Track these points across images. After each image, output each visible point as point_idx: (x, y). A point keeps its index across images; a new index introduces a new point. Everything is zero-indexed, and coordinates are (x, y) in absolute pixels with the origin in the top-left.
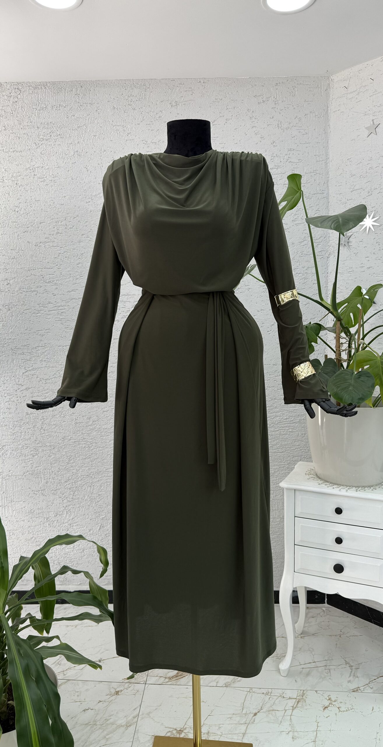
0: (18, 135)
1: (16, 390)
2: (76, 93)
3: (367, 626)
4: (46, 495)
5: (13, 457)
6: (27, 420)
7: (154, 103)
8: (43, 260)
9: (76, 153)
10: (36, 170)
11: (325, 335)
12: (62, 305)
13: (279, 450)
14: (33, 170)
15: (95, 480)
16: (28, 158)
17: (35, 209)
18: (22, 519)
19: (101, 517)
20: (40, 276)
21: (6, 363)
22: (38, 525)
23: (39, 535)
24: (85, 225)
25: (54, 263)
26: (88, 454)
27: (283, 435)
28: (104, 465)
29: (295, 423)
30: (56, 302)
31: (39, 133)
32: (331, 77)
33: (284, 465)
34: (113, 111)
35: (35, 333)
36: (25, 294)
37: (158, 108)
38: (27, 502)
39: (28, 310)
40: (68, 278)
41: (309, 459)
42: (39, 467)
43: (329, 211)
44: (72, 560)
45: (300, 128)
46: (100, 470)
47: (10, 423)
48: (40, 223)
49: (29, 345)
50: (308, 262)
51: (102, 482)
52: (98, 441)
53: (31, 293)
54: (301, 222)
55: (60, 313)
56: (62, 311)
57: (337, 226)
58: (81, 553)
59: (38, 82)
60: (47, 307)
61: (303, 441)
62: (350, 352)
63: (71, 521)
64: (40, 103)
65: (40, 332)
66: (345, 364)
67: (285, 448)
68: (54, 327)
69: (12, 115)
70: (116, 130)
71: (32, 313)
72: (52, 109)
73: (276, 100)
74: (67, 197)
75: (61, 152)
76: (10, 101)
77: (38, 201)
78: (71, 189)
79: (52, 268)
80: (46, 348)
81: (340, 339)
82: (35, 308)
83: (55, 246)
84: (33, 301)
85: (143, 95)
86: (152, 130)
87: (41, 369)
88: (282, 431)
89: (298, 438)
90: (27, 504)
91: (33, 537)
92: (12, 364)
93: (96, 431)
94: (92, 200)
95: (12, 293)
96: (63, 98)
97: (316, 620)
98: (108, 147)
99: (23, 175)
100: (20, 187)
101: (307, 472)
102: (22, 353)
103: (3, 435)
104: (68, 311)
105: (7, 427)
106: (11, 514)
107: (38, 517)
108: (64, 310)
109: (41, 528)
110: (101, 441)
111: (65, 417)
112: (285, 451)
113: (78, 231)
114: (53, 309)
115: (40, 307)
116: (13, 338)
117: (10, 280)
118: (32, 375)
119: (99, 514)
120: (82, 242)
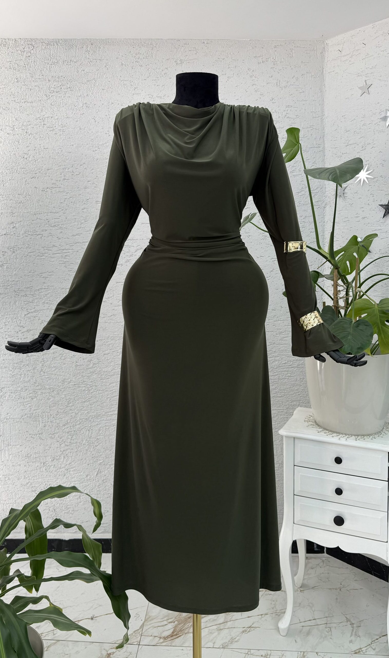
0: (30, 87)
1: (17, 332)
2: (86, 50)
3: (367, 579)
4: (44, 439)
5: (12, 400)
6: (27, 362)
7: (160, 61)
8: (49, 205)
9: (85, 105)
10: (46, 120)
11: (322, 282)
12: (66, 249)
13: (278, 395)
14: (43, 119)
15: (93, 424)
16: (39, 108)
17: (43, 156)
18: (18, 464)
19: (99, 462)
20: (45, 220)
21: (9, 305)
22: (35, 470)
23: (35, 480)
24: (92, 172)
25: (60, 208)
26: (87, 397)
27: (282, 379)
28: (103, 409)
29: (293, 367)
30: (60, 245)
31: (50, 86)
32: (326, 41)
33: (282, 409)
34: (121, 67)
35: (38, 275)
36: (30, 237)
37: (164, 65)
38: (24, 446)
39: (32, 253)
40: (74, 223)
41: (307, 404)
42: (37, 410)
43: (325, 163)
44: (68, 507)
45: (298, 87)
46: (99, 414)
47: (10, 365)
48: (48, 170)
49: (32, 287)
50: (305, 211)
51: (101, 425)
52: (98, 384)
53: (36, 236)
54: (299, 174)
55: (64, 256)
56: (65, 254)
57: (334, 178)
58: (78, 499)
59: (50, 39)
60: (51, 250)
61: (301, 386)
62: (347, 299)
63: (68, 466)
64: (51, 58)
65: (44, 275)
66: (342, 312)
67: (284, 392)
68: (57, 270)
69: (25, 68)
70: (124, 85)
71: (36, 255)
72: (63, 64)
73: (275, 61)
74: (75, 146)
75: (70, 103)
76: (23, 55)
77: (46, 149)
78: (78, 138)
79: (57, 213)
80: (48, 290)
81: (338, 286)
82: (39, 251)
83: (62, 192)
84: (38, 245)
85: (150, 53)
86: (158, 85)
87: (44, 311)
88: (281, 375)
89: (297, 383)
90: (24, 448)
91: (28, 483)
92: (14, 306)
93: (97, 373)
94: (98, 148)
95: (18, 236)
96: (74, 54)
97: (316, 571)
98: (115, 100)
99: (33, 124)
100: (29, 135)
101: (306, 418)
102: (25, 295)
103: (2, 377)
104: (72, 254)
105: (7, 369)
106: (7, 458)
107: (34, 462)
108: (68, 253)
109: (38, 473)
110: (101, 384)
111: (66, 359)
112: (284, 396)
113: (84, 178)
114: (57, 252)
115: (44, 250)
116: (16, 280)
117: (16, 224)
118: (34, 317)
119: (97, 459)
120: (88, 188)
